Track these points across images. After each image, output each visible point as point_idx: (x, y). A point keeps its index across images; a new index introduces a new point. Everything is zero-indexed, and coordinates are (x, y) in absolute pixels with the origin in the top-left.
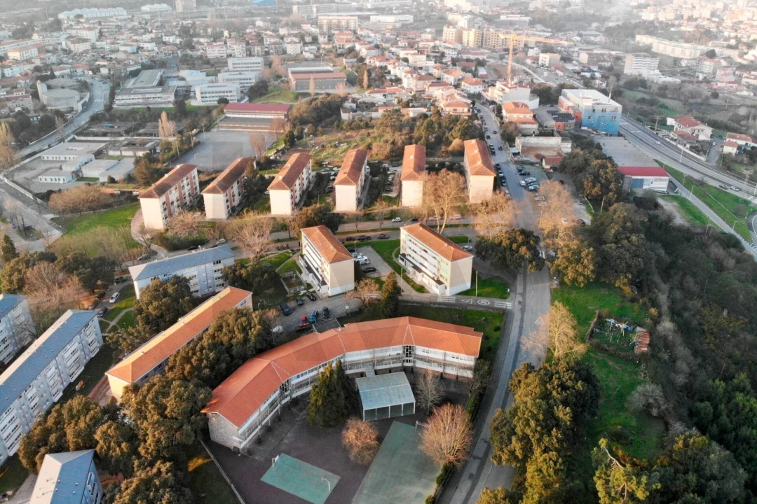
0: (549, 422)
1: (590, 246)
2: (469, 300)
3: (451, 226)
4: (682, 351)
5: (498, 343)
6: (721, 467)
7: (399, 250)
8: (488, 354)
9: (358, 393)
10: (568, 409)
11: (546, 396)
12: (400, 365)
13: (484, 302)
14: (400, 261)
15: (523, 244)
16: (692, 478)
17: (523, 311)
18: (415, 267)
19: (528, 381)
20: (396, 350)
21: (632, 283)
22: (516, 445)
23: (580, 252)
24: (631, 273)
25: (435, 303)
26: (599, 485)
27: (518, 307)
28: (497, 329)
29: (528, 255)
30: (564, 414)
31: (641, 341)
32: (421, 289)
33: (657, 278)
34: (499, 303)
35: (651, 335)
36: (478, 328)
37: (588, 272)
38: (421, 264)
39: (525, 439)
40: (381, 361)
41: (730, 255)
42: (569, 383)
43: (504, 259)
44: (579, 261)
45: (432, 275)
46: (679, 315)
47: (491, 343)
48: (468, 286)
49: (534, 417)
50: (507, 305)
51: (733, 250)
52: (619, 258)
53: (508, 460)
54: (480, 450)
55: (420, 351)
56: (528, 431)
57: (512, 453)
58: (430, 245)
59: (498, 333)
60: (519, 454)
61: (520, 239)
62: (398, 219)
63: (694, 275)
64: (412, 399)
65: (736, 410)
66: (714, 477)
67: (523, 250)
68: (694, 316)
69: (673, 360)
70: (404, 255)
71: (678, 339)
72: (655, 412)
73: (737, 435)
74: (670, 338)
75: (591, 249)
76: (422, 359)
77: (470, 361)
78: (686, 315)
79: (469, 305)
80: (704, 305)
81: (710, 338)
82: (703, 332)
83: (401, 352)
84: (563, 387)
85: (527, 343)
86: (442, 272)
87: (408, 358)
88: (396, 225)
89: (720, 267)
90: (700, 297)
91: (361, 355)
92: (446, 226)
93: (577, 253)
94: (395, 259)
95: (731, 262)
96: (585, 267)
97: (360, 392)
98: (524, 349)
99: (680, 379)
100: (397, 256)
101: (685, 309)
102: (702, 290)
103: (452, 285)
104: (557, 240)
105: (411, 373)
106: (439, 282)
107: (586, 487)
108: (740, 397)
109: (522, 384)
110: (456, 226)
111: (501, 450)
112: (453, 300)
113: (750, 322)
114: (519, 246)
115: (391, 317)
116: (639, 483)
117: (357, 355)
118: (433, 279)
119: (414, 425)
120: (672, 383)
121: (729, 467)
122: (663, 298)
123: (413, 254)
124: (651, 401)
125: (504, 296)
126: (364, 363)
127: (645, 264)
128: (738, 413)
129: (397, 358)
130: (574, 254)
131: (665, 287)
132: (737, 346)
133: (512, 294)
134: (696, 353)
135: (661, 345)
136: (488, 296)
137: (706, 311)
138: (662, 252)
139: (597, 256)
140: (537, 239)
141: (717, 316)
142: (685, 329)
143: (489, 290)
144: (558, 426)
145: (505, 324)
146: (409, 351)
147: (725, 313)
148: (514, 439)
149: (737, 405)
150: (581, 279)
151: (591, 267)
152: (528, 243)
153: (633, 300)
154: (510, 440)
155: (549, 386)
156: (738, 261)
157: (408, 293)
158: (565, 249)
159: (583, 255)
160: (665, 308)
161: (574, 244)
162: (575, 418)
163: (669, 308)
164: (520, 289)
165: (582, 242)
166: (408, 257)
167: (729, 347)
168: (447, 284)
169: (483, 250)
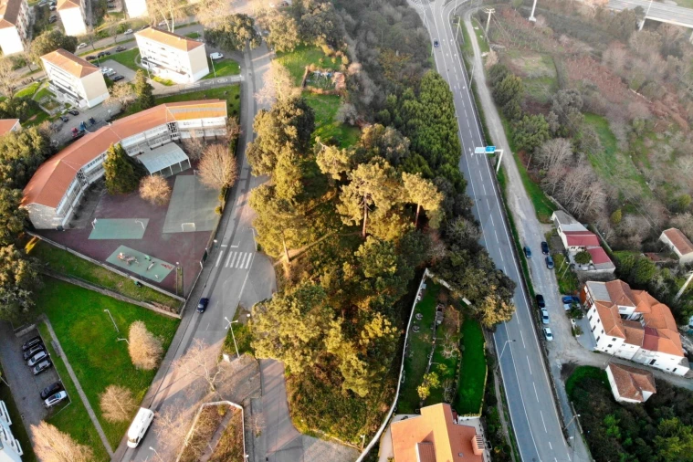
0: (283, 138)
1: (291, 17)
2: (211, 82)
3: (180, 27)
4: (367, 82)
5: (240, 107)
7: (140, 56)
8: (235, 113)
9: (142, 165)
10: (293, 128)
12: (169, 140)
13: (222, 80)
14: (144, 65)
15: (241, 26)
16: (376, 149)
17: (253, 79)
18: (158, 66)
20: (163, 129)
21: (328, 43)
22: (266, 160)
23: (285, 24)
24: (326, 33)
25: (183, 91)
27: (249, 78)
28: (237, 97)
29: (247, 36)
30: (291, 131)
31: (339, 81)
32: (168, 84)
33: (346, 36)
34: (235, 79)
35: (345, 75)
36: (222, 98)
37: (294, 38)
38: (162, 62)
39: (271, 154)
40: (153, 140)
41: (398, 11)
42: (292, 112)
43: (230, 42)
44: (285, 31)
45: (175, 69)
46: (365, 60)
47: (235, 108)
48: (206, 71)
50: (240, 78)
51: (400, 7)
52: (315, 23)
53: (263, 171)
54: (244, 175)
55: (181, 124)
57: (265, 165)
58: (166, 42)
59: (238, 100)
60: (269, 164)
61: (238, 22)
62: (130, 30)
63: (374, 31)
64: (186, 157)
65: (405, 112)
67: (243, 30)
68: (375, 59)
69: (362, 89)
70: (145, 59)
71: (365, 75)
72: (352, 122)
73: (406, 126)
74: (358, 75)
75: (293, 19)
76: (185, 131)
77: (221, 120)
78: (370, 59)
79: (211, 85)
80: (382, 51)
81: (388, 72)
82: (383, 69)
83: (166, 129)
84: (288, 115)
85: (260, 98)
86: (182, 65)
87: (174, 134)
88: (129, 37)
89: (392, 21)
90: (379, 46)
91: (134, 139)
92: (175, 28)
93: (283, 25)
94: (138, 65)
95: (398, 16)
96: (291, 34)
97: (144, 164)
98: (258, 103)
99: (367, 100)
100: (139, 62)
101: (369, 55)
102: (380, 41)
103: (194, 73)
104: (266, 18)
105: (180, 143)
106: (182, 73)
107: (316, 174)
108: (407, 103)
109: (262, 123)
110: (185, 26)
111: (257, 165)
112: (198, 85)
113: (415, 56)
114: (239, 29)
115: (148, 108)
116: (341, 154)
117: (131, 140)
118: (177, 71)
119: (193, 174)
120: (361, 103)
122: (352, 50)
123: (153, 56)
124: (348, 115)
125: (237, 73)
126: (140, 144)
127: (335, 25)
128: (406, 113)
129: (165, 134)
130: (281, 25)
131: (353, 43)
132: (405, 73)
133: (243, 70)
134: (377, 83)
135: (352, 81)
136: (223, 75)
137: (384, 55)
138: (349, 17)
139: (298, 24)
140: (252, 21)
141: (392, 57)
142: (370, 69)
143: (224, 69)
145: (242, 91)
146: (172, 126)
147: (397, 54)
149: (405, 108)
150: (290, 45)
151: (295, 34)
152: (245, 24)
153: (330, 56)
154: (261, 158)
156: (404, 15)
157: (158, 89)
158: (274, 24)
159: (288, 25)
160: (354, 56)
161: (279, 18)
162: (300, 134)
163: (357, 56)
164: (248, 64)
165: (286, 15)
166: (150, 60)
167: (400, 75)
168: (189, 72)
169: (213, 39)
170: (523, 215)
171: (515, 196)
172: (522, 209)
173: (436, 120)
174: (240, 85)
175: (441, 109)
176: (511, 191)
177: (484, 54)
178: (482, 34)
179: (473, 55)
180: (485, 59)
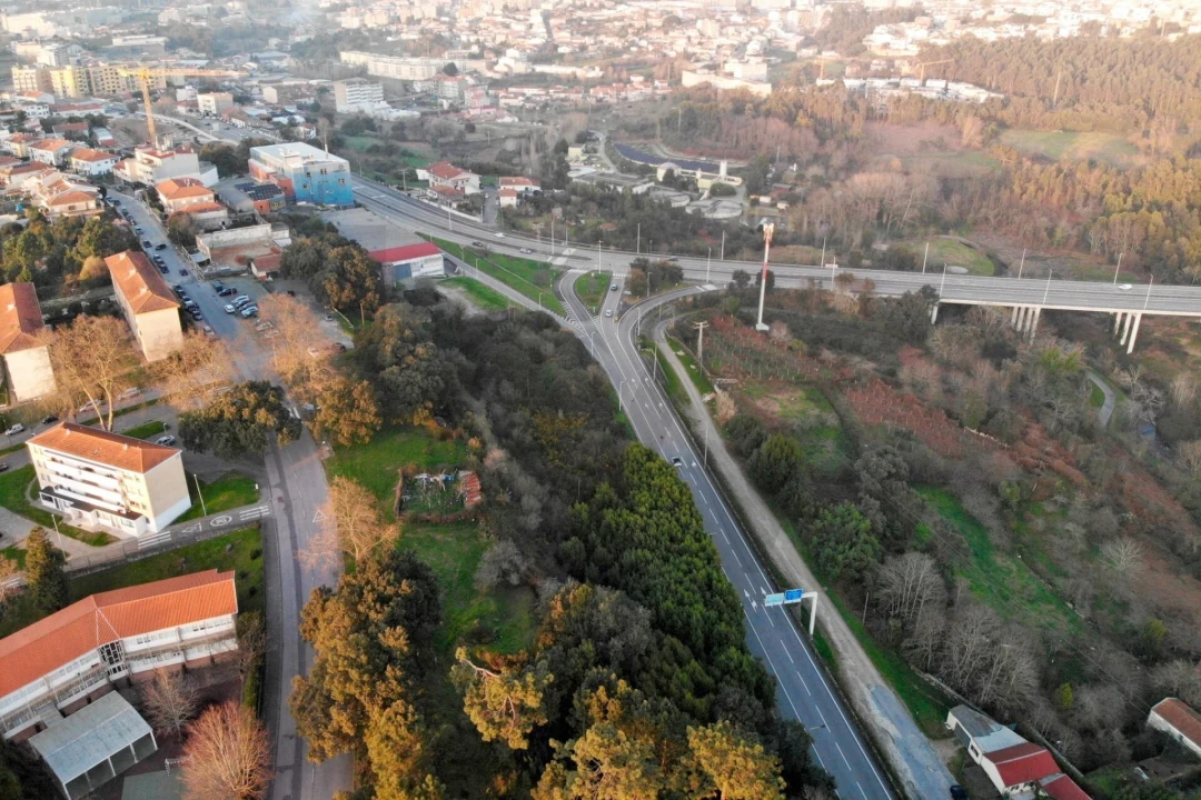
0: (378, 660)
1: (361, 378)
2: (196, 526)
3: (125, 411)
4: (524, 482)
5: (263, 580)
6: (617, 616)
7: (37, 483)
8: (253, 602)
9: (41, 763)
10: (399, 629)
11: (362, 624)
12: (103, 682)
13: (221, 520)
14: (46, 504)
15: (258, 406)
16: (587, 646)
17: (288, 509)
18: (78, 504)
19: (328, 613)
20: (91, 659)
21: (435, 413)
22: (340, 719)
23: (350, 392)
24: (432, 400)
25: (134, 555)
26: (475, 716)
27: (279, 507)
28: (256, 555)
29: (272, 421)
30: (395, 639)
31: (470, 490)
32: (101, 539)
33: (466, 397)
34: (248, 513)
35: (480, 476)
36: (222, 568)
37: (369, 418)
38: (87, 495)
39: (351, 702)
40: (66, 691)
41: (546, 338)
42: (390, 590)
43: (236, 439)
44: (352, 406)
45: (116, 508)
46: (507, 436)
47: (253, 582)
48: (185, 503)
49: (353, 663)
50: (261, 510)
51: (547, 332)
52: (408, 383)
53: (335, 747)
54: (286, 756)
55: (132, 644)
56: (351, 689)
57: (338, 733)
58: (96, 457)
59: (259, 561)
60: (348, 729)
61: (252, 398)
62: (17, 427)
63: (510, 378)
64: (144, 729)
65: (609, 535)
66: (612, 633)
67: (262, 415)
68: (525, 431)
69: (517, 498)
70: (49, 490)
71: (516, 467)
72: (514, 579)
73: (622, 566)
74: (505, 471)
75: (365, 383)
76: (140, 656)
77: (225, 622)
78: (516, 432)
79: (196, 534)
80: (533, 413)
81: (553, 452)
82: (542, 448)
83: (98, 660)
84: (383, 600)
85: (309, 559)
86: (132, 497)
87: (115, 665)
88: (16, 440)
89: (538, 357)
90: (526, 404)
91: (23, 695)
92: (116, 414)
93: (345, 394)
94: (33, 504)
95: (548, 348)
96: (364, 412)
97: (46, 757)
98: (306, 568)
99: (533, 521)
100: (35, 496)
101: (513, 425)
102: (525, 394)
103: (156, 513)
104: (311, 385)
105: (130, 688)
106: (132, 516)
107: (458, 727)
108: (609, 515)
109: (321, 624)
110: (135, 408)
111: (320, 737)
112: (167, 537)
113: (593, 416)
114: (253, 411)
115: (59, 609)
116: (525, 687)
117: (16, 698)
118: (119, 513)
119: (163, 767)
120: (522, 530)
121: (626, 611)
122: (481, 421)
123: (66, 483)
124: (506, 566)
125: (252, 500)
126: (36, 706)
127: (446, 383)
128: (613, 536)
129: (96, 672)
130: (341, 397)
131: (479, 405)
132: (585, 451)
133: (264, 491)
134: (541, 479)
135: (496, 485)
136: (224, 508)
137: (537, 420)
138: (462, 358)
139: (376, 390)
140: (279, 392)
141: (552, 422)
142: (518, 452)
143: (223, 497)
144: (391, 660)
145: (266, 540)
146: (112, 653)
147: (561, 414)
148: (333, 711)
149: (609, 526)
150: (363, 431)
151: (373, 409)
152: (266, 401)
153: (444, 437)
154: (328, 716)
155: (361, 608)
156: (558, 344)
157: (78, 554)
158: (327, 395)
159: (356, 394)
160: (487, 434)
161: (337, 383)
162: (413, 638)
163: (493, 431)
164: (274, 479)
165: (349, 376)
166: (60, 491)
167: (578, 457)
168: (148, 513)
169: (196, 436)
170: (893, 730)
171: (862, 685)
172: (885, 714)
173: (675, 546)
174: (260, 527)
175: (678, 520)
176: (850, 674)
177: (708, 398)
178: (692, 362)
179: (688, 401)
180: (712, 407)
